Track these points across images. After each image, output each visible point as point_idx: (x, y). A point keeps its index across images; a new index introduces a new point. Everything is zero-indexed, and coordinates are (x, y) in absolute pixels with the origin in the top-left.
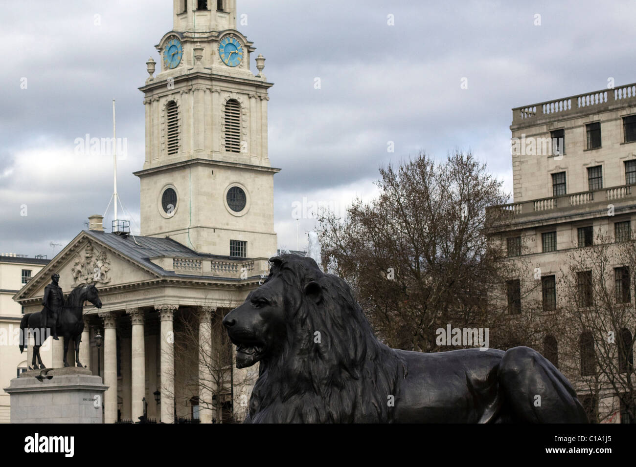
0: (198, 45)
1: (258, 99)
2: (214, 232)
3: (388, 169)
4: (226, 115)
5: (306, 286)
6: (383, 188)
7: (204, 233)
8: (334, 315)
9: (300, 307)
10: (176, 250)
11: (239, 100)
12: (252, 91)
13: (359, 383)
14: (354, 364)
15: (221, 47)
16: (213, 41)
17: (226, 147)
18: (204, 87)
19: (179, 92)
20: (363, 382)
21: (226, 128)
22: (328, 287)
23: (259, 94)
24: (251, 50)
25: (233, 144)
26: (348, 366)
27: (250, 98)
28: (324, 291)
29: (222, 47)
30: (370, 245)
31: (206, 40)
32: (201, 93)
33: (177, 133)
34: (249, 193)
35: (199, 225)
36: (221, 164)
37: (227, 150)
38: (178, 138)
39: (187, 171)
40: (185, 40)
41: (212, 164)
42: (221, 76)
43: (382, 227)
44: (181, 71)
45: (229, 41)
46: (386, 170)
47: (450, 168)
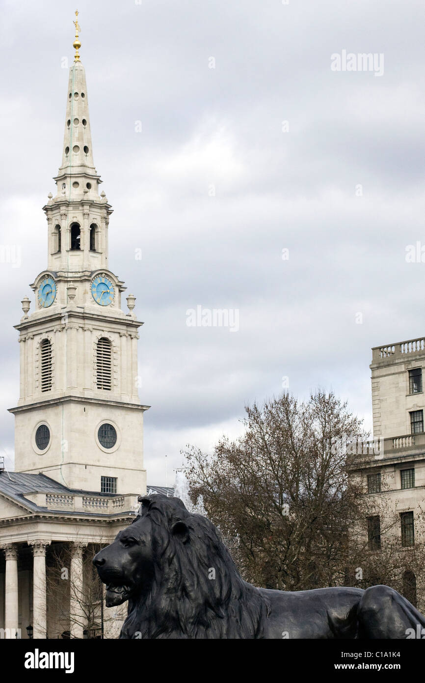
0: (71, 285)
1: (129, 337)
2: (86, 468)
3: (254, 407)
4: (98, 353)
5: (173, 526)
6: (248, 426)
7: (77, 469)
8: (200, 555)
9: (167, 546)
10: (49, 486)
11: (110, 339)
12: (123, 329)
13: (224, 622)
14: (219, 603)
15: (93, 286)
16: (86, 280)
17: (97, 384)
18: (77, 326)
19: (53, 330)
20: (228, 620)
21: (98, 366)
22: (195, 526)
23: (129, 333)
24: (122, 289)
25: (104, 382)
26: (213, 605)
27: (121, 336)
28: (190, 530)
29: (95, 286)
30: (236, 482)
31: (79, 279)
32: (74, 331)
33: (51, 371)
34: (119, 431)
35: (71, 462)
36: (92, 401)
37: (98, 388)
38: (52, 375)
39: (60, 408)
40: (59, 279)
41: (84, 402)
42: (93, 315)
43: (247, 464)
44: (54, 310)
45: (101, 280)
46: (252, 408)
47: (312, 407)
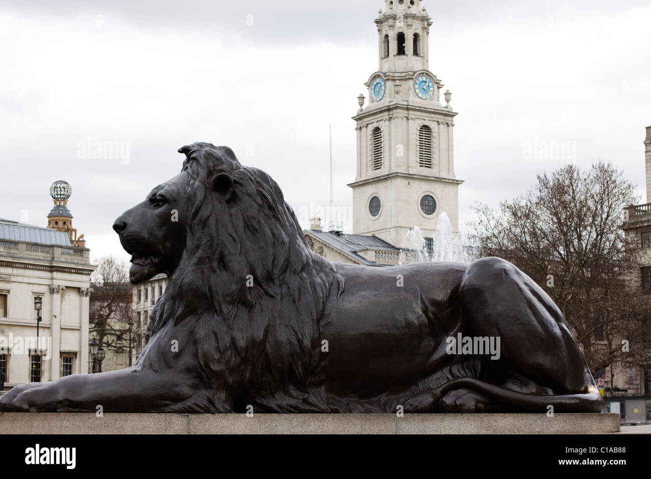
0: (398, 82)
1: (446, 125)
2: (410, 230)
3: (544, 175)
4: (420, 138)
5: (212, 179)
6: (539, 190)
7: (402, 231)
10: (378, 245)
11: (430, 126)
12: (441, 118)
13: (275, 302)
14: (270, 277)
15: (415, 84)
16: (409, 79)
17: (420, 163)
18: (402, 116)
19: (382, 120)
20: (282, 299)
21: (420, 148)
22: (244, 180)
23: (447, 122)
24: (440, 86)
25: (425, 161)
26: (260, 280)
27: (439, 124)
28: (237, 186)
29: (417, 84)
31: (404, 78)
32: (400, 120)
34: (439, 201)
35: (398, 226)
36: (416, 177)
37: (420, 166)
38: (382, 156)
39: (389, 182)
40: (387, 78)
41: (409, 177)
42: (416, 106)
44: (384, 102)
45: (422, 79)
46: (542, 177)
